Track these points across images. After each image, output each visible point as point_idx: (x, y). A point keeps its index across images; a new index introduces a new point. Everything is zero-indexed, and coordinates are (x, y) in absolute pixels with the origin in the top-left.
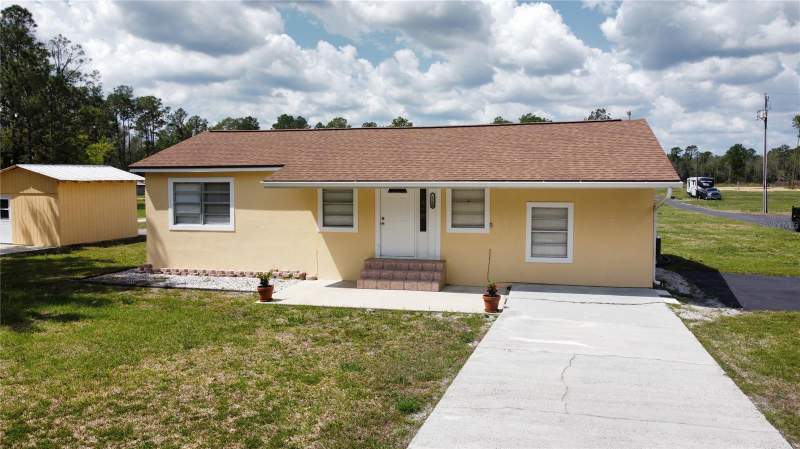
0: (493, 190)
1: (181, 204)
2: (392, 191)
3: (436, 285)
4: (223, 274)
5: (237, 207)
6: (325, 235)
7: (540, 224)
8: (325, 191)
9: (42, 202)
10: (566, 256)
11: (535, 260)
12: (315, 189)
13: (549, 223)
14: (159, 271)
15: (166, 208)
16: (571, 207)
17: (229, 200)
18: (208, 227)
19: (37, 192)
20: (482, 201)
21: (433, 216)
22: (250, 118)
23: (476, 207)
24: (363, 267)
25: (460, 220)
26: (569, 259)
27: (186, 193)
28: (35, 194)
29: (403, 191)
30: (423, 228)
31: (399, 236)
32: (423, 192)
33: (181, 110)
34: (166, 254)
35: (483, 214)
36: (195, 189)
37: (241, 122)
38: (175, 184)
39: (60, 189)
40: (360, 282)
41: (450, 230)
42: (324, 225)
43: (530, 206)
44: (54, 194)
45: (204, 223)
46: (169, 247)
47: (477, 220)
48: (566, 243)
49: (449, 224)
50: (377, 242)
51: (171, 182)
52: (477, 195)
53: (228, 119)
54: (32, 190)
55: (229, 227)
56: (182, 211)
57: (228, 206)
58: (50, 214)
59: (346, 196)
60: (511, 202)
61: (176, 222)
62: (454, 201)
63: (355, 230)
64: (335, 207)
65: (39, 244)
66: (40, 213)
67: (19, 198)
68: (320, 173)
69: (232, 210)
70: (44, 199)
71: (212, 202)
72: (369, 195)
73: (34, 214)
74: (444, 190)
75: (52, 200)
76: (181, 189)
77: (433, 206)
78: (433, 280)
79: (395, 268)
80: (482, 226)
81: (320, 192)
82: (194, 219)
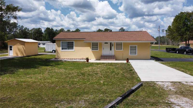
0: (123, 43)
1: (63, 46)
2: (105, 43)
3: (115, 59)
4: (72, 59)
5: (75, 46)
6: (92, 51)
7: (131, 49)
8: (93, 43)
9: (21, 47)
10: (136, 54)
11: (131, 55)
12: (91, 43)
13: (133, 49)
14: (59, 59)
15: (60, 47)
16: (137, 46)
17: (73, 45)
18: (69, 50)
19: (20, 44)
20: (122, 45)
21: (113, 48)
22: (40, 28)
23: (120, 46)
24: (100, 57)
25: (117, 48)
26: (137, 55)
27: (64, 44)
28: (19, 45)
29: (107, 43)
30: (111, 50)
31: (106, 51)
32: (111, 43)
33: (22, 26)
34: (60, 56)
35: (122, 47)
36: (66, 43)
37: (37, 29)
38: (62, 42)
39: (26, 44)
40: (101, 59)
41: (116, 50)
42: (92, 49)
43: (130, 46)
44: (24, 45)
45: (68, 49)
46: (60, 54)
47: (120, 48)
48: (136, 52)
49: (116, 49)
50: (102, 52)
51: (61, 42)
52: (121, 44)
53: (34, 28)
54: (18, 44)
55: (73, 50)
56: (63, 47)
57: (73, 46)
58: (23, 49)
59: (96, 44)
60: (126, 45)
61: (62, 49)
62: (117, 45)
63: (98, 50)
64: (95, 46)
65: (20, 55)
66: (20, 49)
67: (15, 46)
68: (92, 40)
69: (74, 47)
70: (22, 46)
71: (70, 45)
72: (101, 44)
73: (19, 50)
74: (115, 43)
75: (23, 46)
76: (63, 43)
77: (113, 46)
78: (114, 59)
79: (107, 57)
80: (122, 49)
81: (92, 43)
82: (66, 49)
